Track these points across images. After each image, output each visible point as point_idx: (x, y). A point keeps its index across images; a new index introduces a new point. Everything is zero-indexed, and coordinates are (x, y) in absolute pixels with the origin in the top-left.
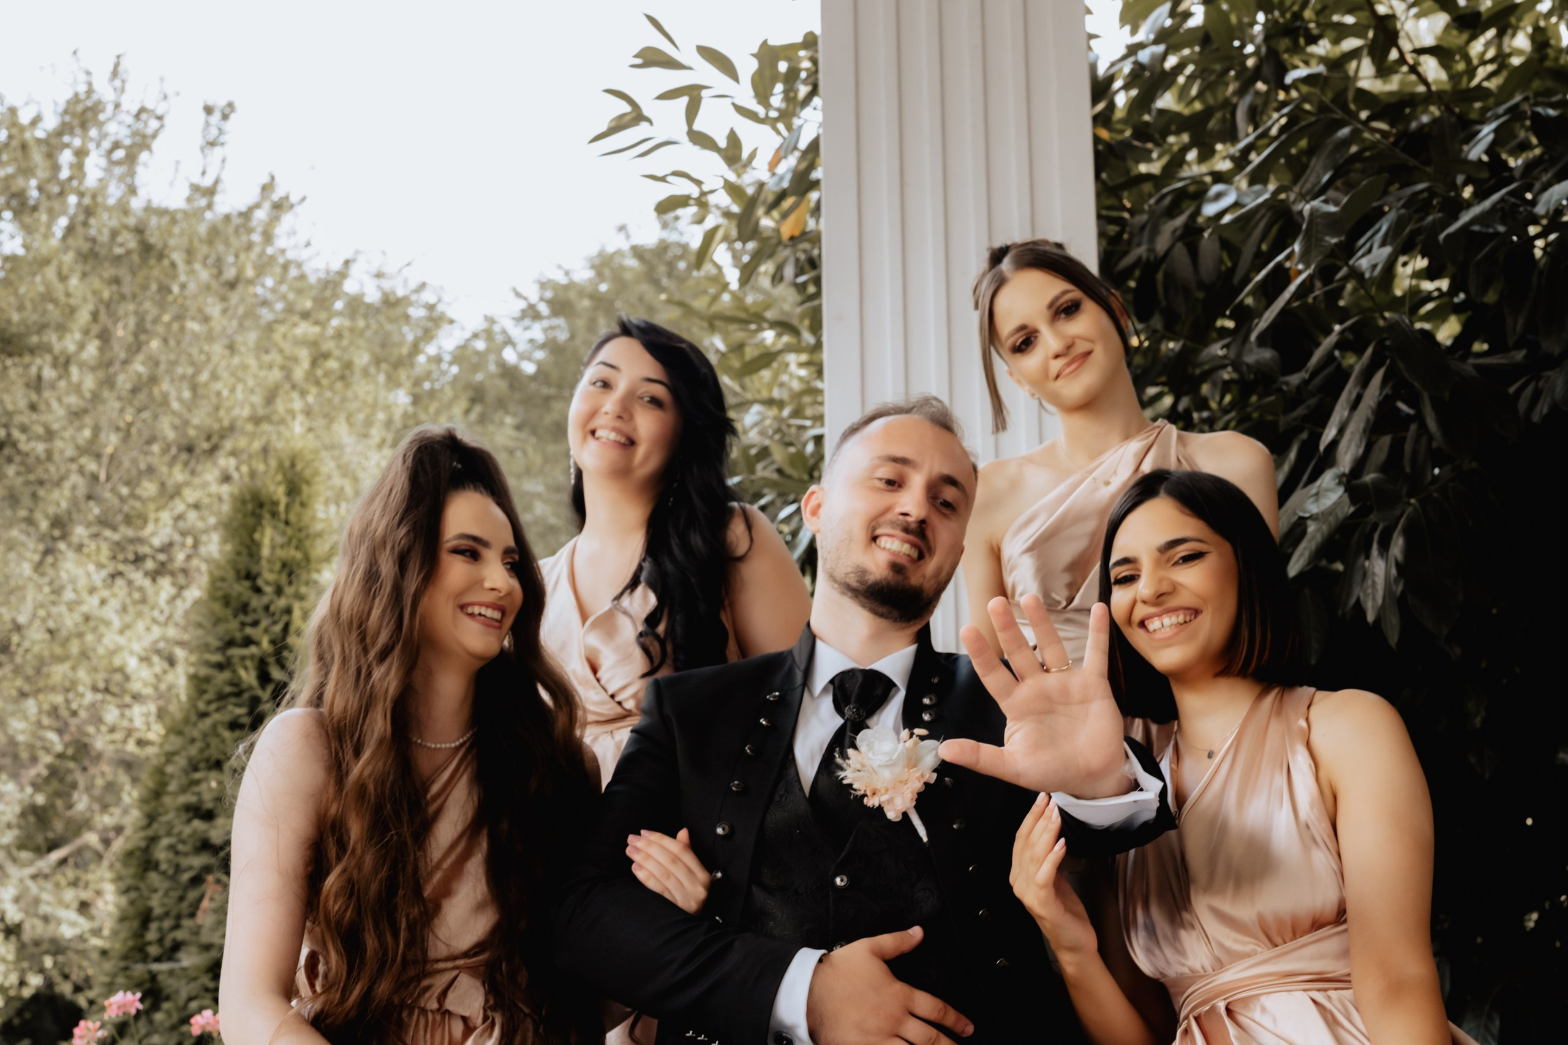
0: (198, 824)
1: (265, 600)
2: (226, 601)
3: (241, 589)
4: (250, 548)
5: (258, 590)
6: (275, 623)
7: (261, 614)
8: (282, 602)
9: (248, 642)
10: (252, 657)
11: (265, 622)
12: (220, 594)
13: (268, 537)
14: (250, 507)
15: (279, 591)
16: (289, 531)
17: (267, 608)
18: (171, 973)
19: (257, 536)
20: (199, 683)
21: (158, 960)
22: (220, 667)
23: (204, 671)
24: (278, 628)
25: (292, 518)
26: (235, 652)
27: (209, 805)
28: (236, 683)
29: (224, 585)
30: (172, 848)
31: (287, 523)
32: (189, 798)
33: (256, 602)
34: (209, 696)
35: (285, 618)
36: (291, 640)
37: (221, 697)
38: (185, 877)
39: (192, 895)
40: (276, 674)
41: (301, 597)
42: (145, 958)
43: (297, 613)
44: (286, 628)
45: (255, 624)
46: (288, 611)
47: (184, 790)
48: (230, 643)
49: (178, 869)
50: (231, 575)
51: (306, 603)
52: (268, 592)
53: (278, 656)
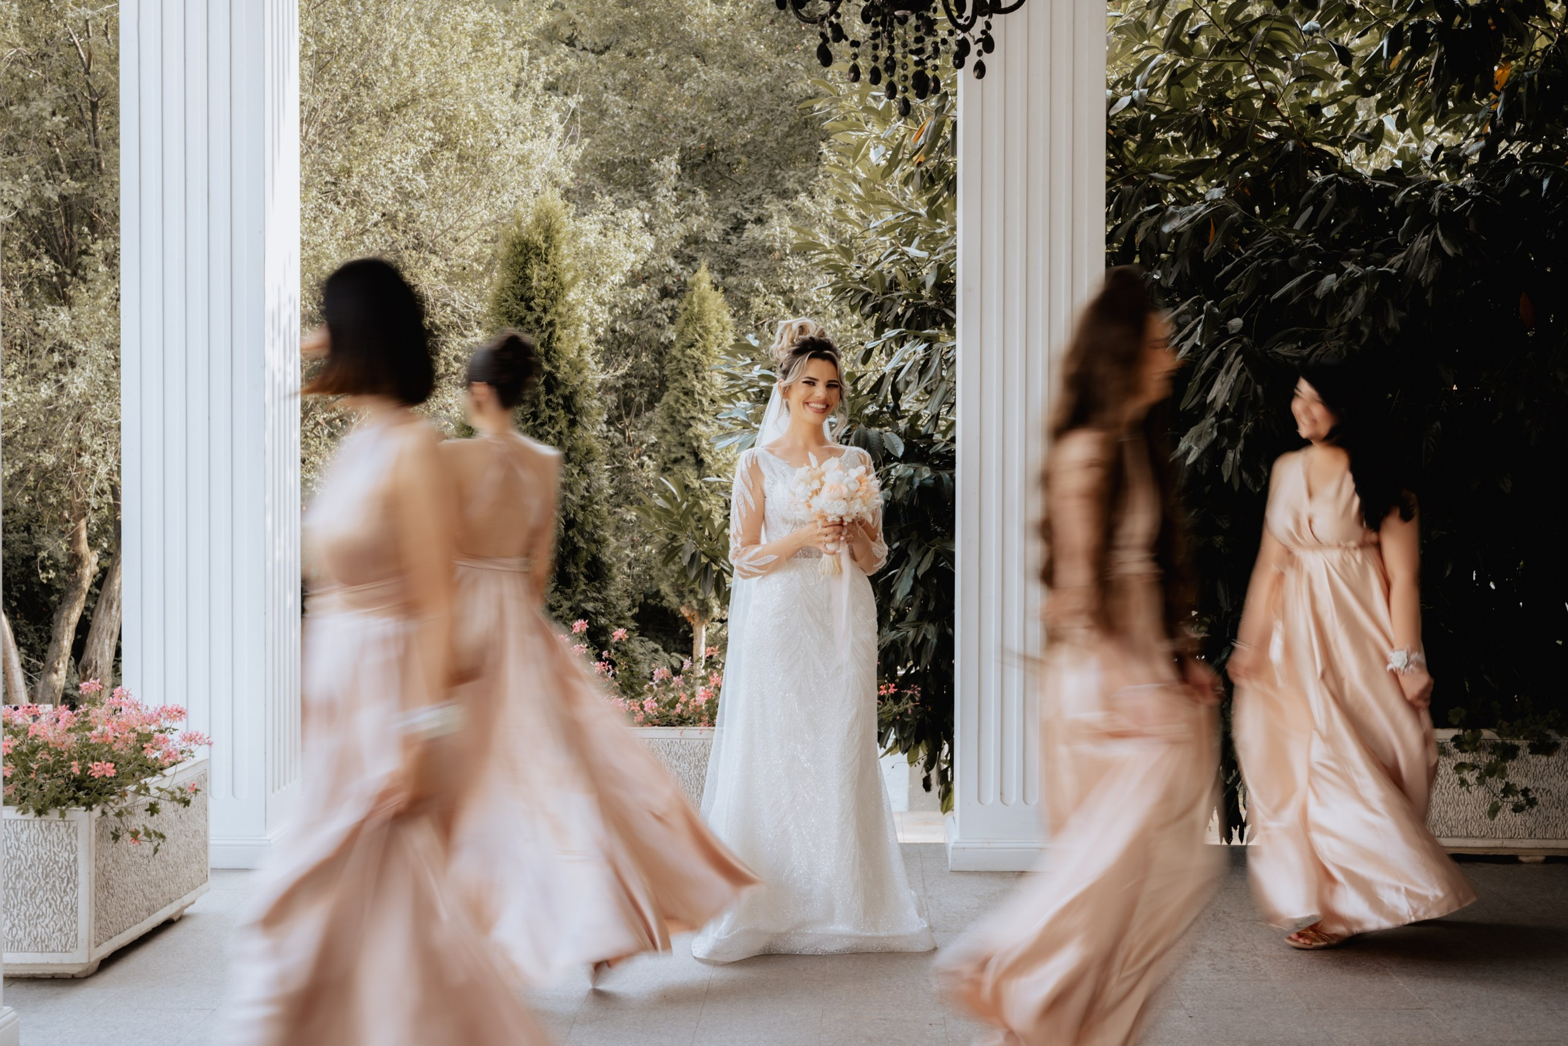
1: (535, 316)
2: (507, 314)
3: (520, 309)
4: (525, 280)
5: (531, 309)
6: (543, 331)
7: (533, 325)
8: (548, 318)
11: (536, 331)
12: (504, 310)
13: (536, 272)
14: (519, 248)
16: (548, 267)
17: (538, 321)
19: (528, 271)
24: (546, 335)
25: (550, 258)
29: (507, 304)
31: (547, 262)
33: (530, 318)
35: (550, 329)
36: (555, 345)
41: (560, 315)
43: (557, 327)
44: (550, 336)
46: (551, 324)
50: (511, 300)
51: (563, 319)
52: (538, 309)
53: (547, 353)
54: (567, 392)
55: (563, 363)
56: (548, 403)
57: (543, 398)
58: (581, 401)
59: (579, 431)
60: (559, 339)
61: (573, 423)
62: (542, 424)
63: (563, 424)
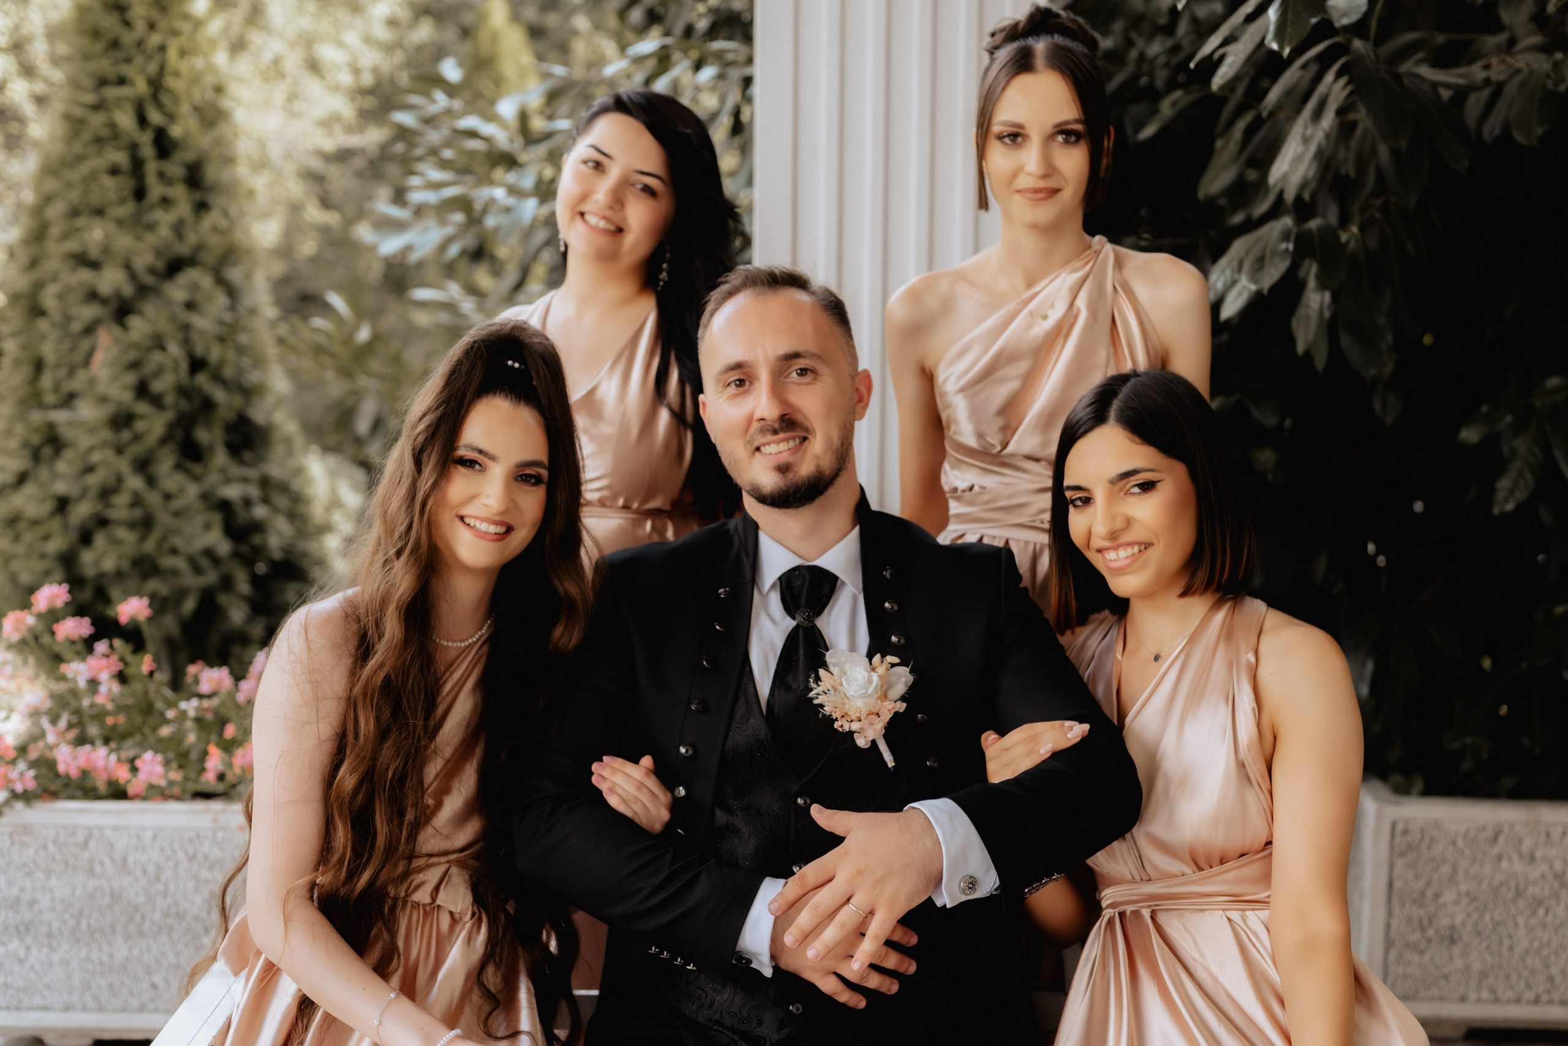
0: (85, 275)
1: (137, 35)
2: (96, 34)
3: (109, 23)
5: (127, 24)
6: (149, 61)
7: (134, 50)
8: (155, 39)
9: (122, 81)
10: (127, 99)
11: (139, 60)
15: (152, 26)
17: (140, 43)
18: (70, 424)
20: (75, 125)
21: (56, 407)
22: (97, 107)
23: (78, 112)
24: (153, 68)
26: (111, 92)
27: (94, 253)
28: (112, 125)
29: (93, 17)
30: (61, 297)
32: (72, 246)
33: (128, 38)
34: (87, 136)
35: (160, 57)
36: (170, 82)
37: (99, 140)
38: (76, 327)
39: (85, 344)
40: (155, 117)
41: (175, 33)
42: (41, 405)
43: (172, 54)
44: (161, 68)
45: (128, 60)
46: (162, 48)
47: (65, 236)
48: (102, 82)
49: (68, 318)
51: (182, 40)
52: (140, 27)
53: (155, 97)
54: (189, 156)
55: (185, 109)
56: (161, 175)
57: (151, 167)
58: (211, 173)
59: (212, 218)
60: (177, 74)
61: (201, 207)
62: (152, 207)
63: (183, 208)
